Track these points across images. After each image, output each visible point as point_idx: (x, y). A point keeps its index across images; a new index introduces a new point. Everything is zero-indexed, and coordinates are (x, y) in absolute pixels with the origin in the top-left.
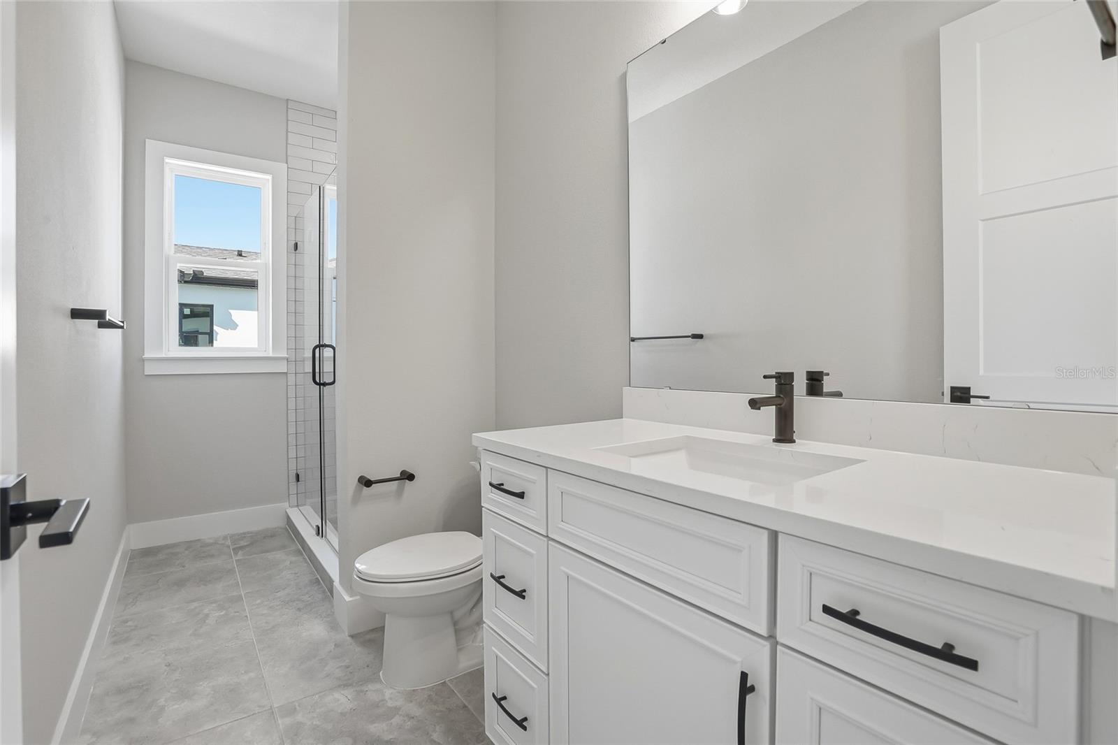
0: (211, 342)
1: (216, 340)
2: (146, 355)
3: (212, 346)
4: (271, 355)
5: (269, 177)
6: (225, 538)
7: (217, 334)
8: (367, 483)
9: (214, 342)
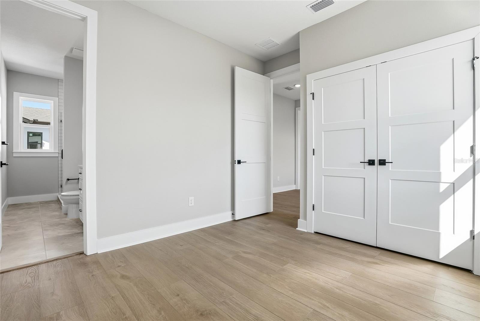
0: (41, 147)
1: (44, 146)
2: (14, 151)
3: (42, 149)
4: (53, 152)
5: (53, 101)
6: (38, 202)
7: (44, 144)
8: (68, 180)
9: (43, 147)
